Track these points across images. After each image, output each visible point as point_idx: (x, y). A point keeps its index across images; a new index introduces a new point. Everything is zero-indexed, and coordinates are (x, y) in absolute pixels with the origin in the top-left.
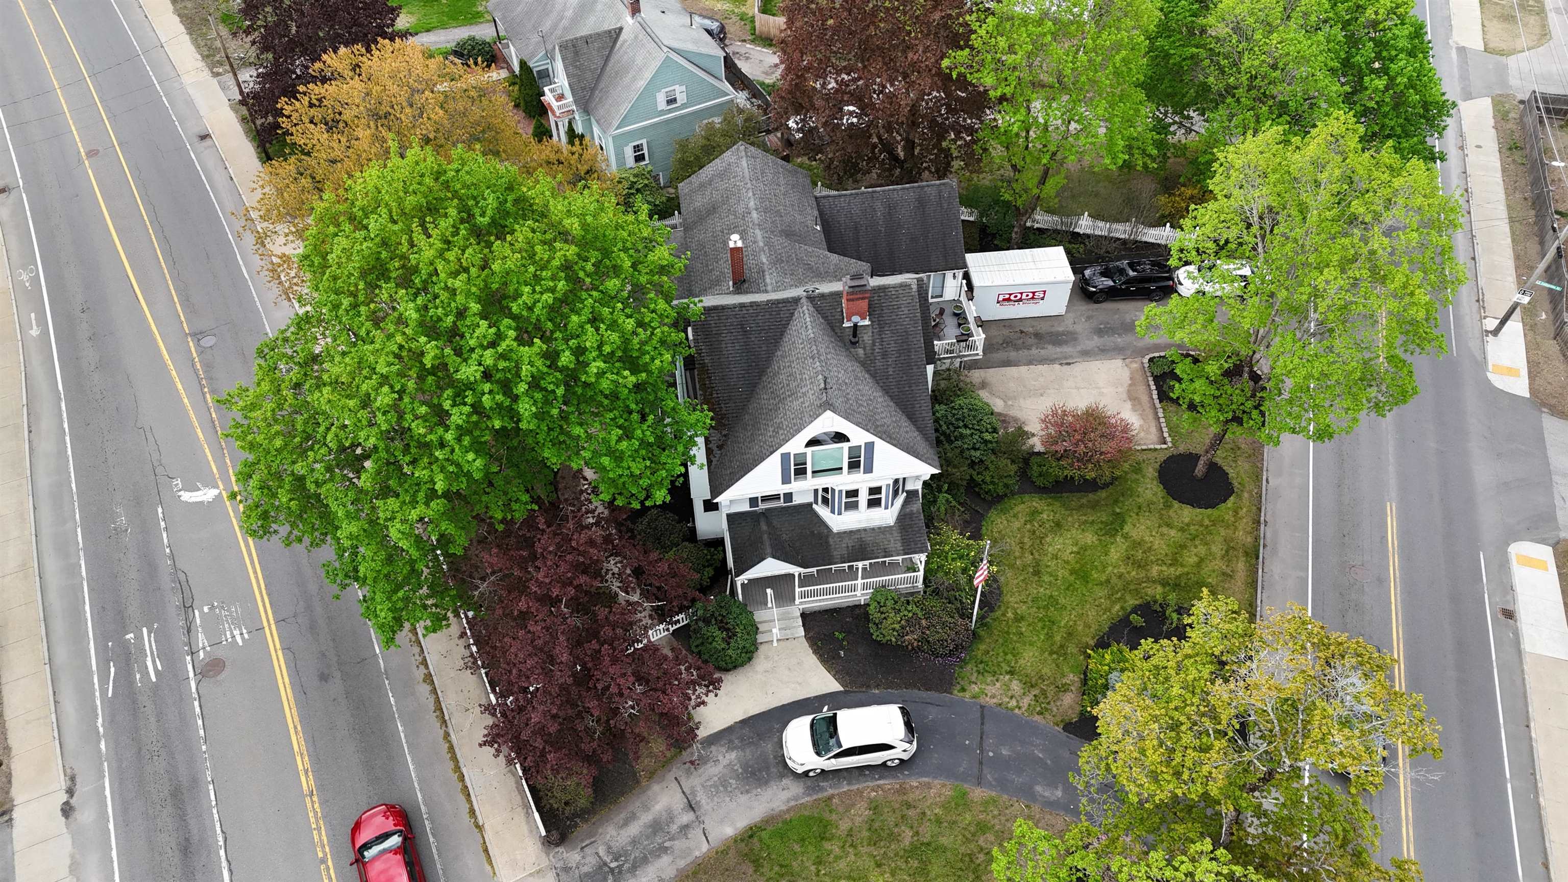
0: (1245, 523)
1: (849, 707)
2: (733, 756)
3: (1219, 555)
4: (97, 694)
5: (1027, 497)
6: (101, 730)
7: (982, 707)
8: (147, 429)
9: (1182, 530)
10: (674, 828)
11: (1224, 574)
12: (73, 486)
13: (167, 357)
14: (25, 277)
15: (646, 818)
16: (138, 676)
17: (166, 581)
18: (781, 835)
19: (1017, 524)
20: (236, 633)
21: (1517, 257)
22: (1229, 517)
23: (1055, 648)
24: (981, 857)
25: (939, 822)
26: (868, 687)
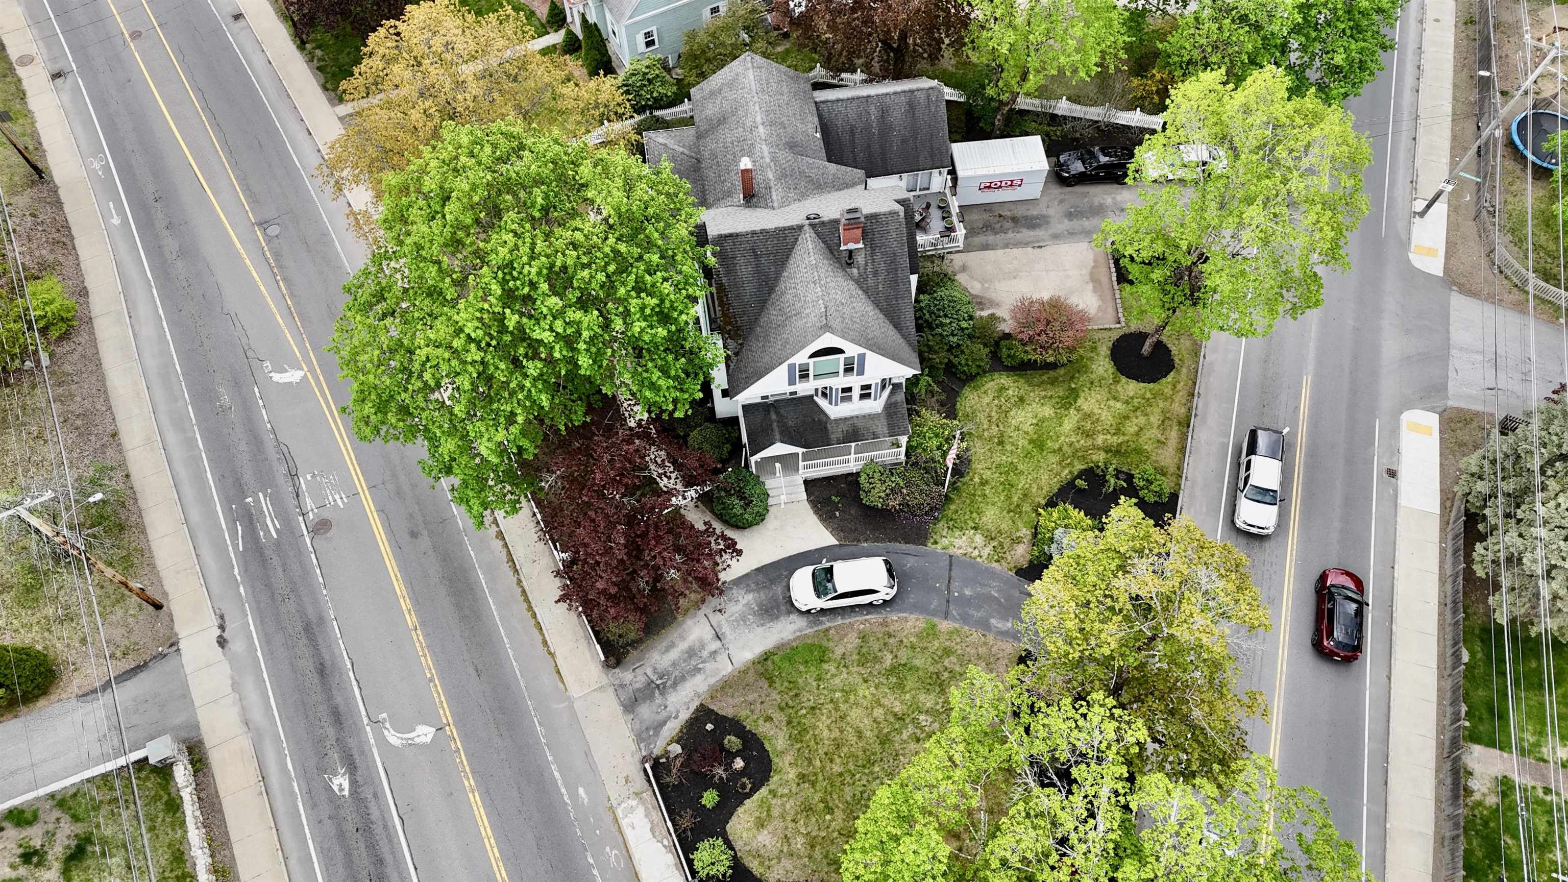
0: (1181, 397)
1: (843, 559)
2: (750, 597)
3: (1156, 425)
4: (230, 548)
5: (996, 375)
6: (238, 578)
7: (951, 556)
8: (233, 315)
9: (1127, 402)
10: (705, 654)
11: (1158, 441)
12: (178, 367)
13: (239, 246)
14: (96, 165)
15: (683, 646)
16: (262, 533)
17: (272, 452)
18: (789, 659)
19: (986, 400)
20: (337, 497)
21: (1454, 138)
22: (1168, 391)
23: (1012, 507)
24: (946, 674)
25: (913, 648)
26: (859, 541)
